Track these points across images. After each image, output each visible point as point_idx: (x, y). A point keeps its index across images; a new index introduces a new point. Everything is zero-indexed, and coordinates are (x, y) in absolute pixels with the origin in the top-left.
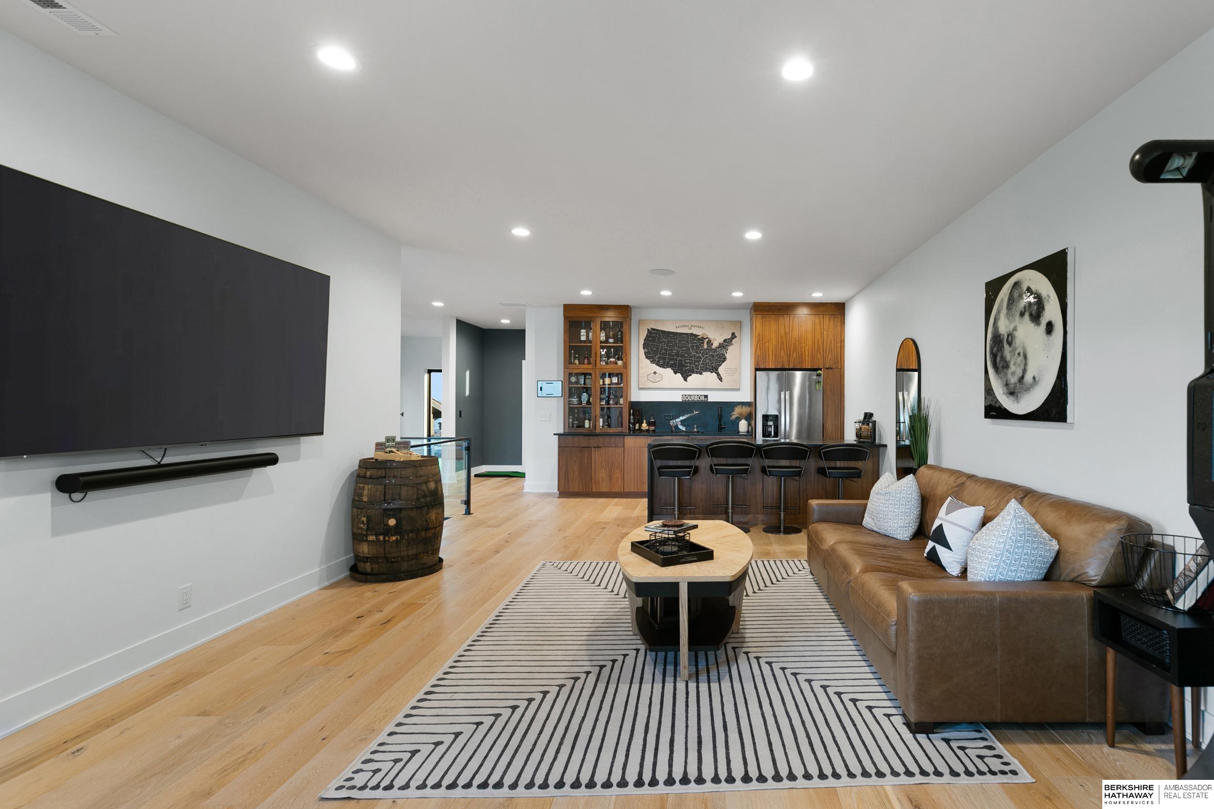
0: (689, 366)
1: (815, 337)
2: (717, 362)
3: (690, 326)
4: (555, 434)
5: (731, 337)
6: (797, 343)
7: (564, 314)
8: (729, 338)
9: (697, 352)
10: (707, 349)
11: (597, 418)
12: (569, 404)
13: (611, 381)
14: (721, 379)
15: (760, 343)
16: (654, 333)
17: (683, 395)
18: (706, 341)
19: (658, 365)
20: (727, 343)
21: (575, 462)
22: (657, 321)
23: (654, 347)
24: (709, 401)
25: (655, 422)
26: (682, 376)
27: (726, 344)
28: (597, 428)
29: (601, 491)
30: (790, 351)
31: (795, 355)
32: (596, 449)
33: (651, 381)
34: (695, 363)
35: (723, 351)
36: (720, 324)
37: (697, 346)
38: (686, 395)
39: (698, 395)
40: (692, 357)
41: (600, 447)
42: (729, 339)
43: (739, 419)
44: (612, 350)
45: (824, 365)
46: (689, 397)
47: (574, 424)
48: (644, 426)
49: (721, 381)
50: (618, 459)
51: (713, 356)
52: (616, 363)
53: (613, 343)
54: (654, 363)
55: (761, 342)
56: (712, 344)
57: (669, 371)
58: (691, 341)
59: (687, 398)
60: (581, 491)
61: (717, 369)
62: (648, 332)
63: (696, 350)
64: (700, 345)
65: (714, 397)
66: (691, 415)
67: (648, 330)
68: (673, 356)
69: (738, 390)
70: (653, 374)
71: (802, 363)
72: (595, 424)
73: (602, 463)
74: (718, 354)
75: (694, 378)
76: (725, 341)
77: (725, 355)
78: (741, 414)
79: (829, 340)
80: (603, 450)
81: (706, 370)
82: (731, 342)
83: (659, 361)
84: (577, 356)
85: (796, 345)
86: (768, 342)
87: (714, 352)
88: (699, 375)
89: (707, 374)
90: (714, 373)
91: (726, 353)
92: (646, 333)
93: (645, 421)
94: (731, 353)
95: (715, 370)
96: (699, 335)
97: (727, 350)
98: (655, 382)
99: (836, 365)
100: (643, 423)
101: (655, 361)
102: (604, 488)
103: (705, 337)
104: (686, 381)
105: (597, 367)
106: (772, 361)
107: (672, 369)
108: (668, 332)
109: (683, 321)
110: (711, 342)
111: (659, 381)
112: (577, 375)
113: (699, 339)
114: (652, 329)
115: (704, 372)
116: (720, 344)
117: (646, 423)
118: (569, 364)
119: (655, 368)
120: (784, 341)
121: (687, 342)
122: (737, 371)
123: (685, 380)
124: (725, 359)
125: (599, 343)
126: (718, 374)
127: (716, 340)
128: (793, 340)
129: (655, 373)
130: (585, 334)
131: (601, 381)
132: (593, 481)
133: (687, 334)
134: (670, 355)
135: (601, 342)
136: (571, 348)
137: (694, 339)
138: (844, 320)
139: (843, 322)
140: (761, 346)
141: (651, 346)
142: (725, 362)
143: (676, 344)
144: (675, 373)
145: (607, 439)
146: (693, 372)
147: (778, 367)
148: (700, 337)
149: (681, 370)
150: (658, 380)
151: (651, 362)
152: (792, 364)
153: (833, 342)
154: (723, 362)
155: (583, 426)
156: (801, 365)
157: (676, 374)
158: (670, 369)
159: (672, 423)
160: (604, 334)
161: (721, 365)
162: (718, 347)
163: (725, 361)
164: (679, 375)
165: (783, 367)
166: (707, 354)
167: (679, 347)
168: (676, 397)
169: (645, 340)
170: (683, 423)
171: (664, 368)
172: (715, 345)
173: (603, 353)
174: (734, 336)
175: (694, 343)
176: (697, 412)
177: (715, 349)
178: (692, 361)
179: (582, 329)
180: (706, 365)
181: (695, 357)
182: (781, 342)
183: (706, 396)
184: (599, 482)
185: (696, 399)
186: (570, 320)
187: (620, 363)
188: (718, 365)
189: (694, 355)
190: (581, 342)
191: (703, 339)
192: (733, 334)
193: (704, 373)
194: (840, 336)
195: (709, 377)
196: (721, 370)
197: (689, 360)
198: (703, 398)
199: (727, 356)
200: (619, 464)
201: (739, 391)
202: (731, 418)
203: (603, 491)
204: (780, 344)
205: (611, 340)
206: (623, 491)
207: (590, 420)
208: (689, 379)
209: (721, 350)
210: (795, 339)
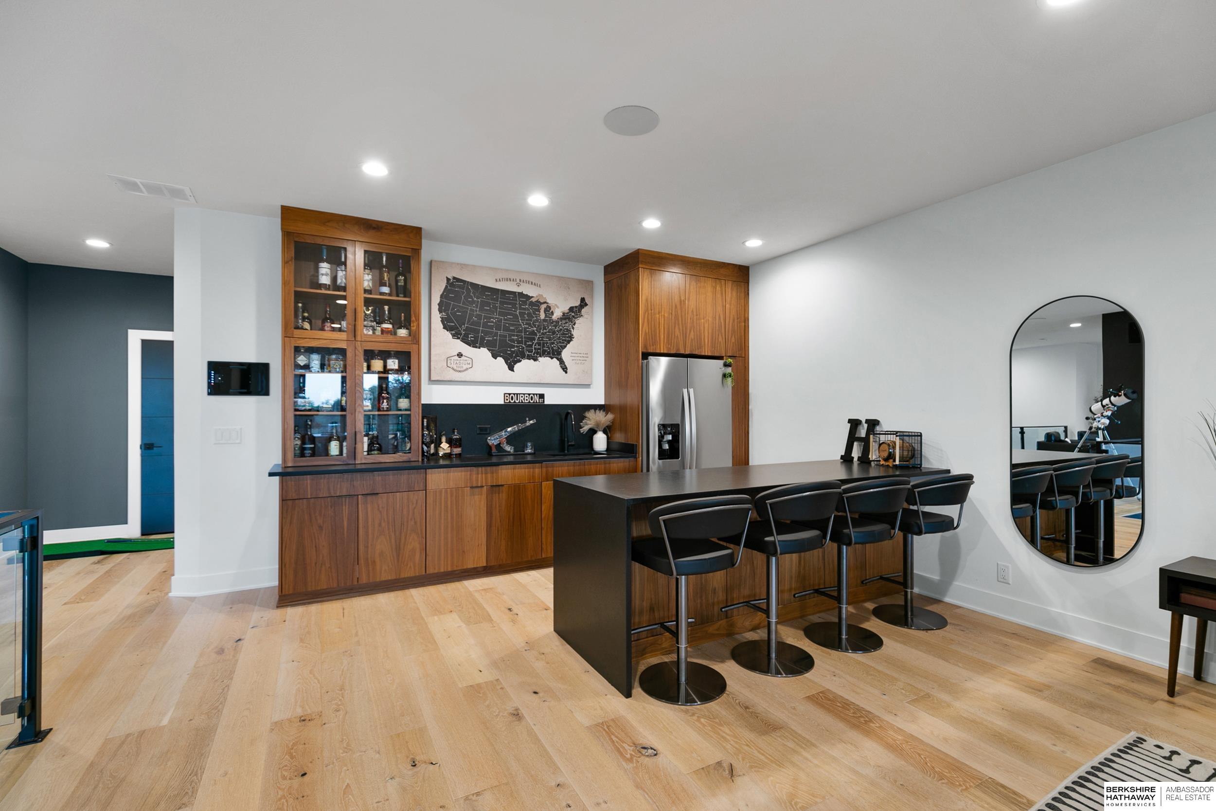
0: (517, 346)
1: (716, 312)
2: (560, 342)
3: (518, 281)
4: (271, 474)
5: (580, 305)
6: (695, 317)
7: (282, 225)
8: (577, 305)
9: (529, 324)
10: (544, 320)
11: (358, 436)
12: (296, 410)
13: (385, 366)
14: (565, 369)
15: (648, 314)
16: (459, 287)
17: (505, 394)
18: (543, 307)
19: (465, 341)
20: (575, 313)
21: (321, 528)
22: (463, 266)
23: (458, 311)
24: (546, 403)
25: (460, 439)
26: (506, 362)
27: (573, 314)
28: (359, 456)
29: (378, 580)
30: (686, 329)
31: (692, 336)
32: (369, 498)
33: (453, 369)
34: (526, 342)
35: (569, 325)
36: (564, 283)
37: (529, 315)
38: (510, 394)
39: (529, 394)
40: (521, 331)
41: (377, 494)
42: (576, 307)
43: (593, 432)
44: (386, 308)
45: (726, 352)
46: (515, 398)
47: (305, 449)
48: (445, 447)
49: (566, 372)
50: (414, 513)
51: (554, 333)
52: (395, 334)
53: (390, 295)
54: (458, 338)
55: (650, 312)
56: (552, 313)
57: (484, 353)
58: (520, 305)
59: (512, 399)
60: (335, 585)
61: (559, 353)
62: (447, 283)
63: (527, 320)
64: (534, 313)
65: (554, 397)
66: (521, 426)
67: (448, 279)
68: (491, 327)
69: (588, 386)
70: (457, 358)
71: (700, 348)
72: (355, 448)
73: (380, 525)
74: (561, 330)
75: (525, 366)
76: (571, 309)
77: (570, 331)
78: (598, 425)
79: (732, 317)
80: (382, 500)
81: (544, 354)
82: (580, 311)
83: (466, 336)
84: (306, 315)
85: (693, 320)
86: (659, 313)
87: (555, 326)
88: (532, 361)
89: (544, 361)
90: (555, 359)
91: (573, 328)
92: (444, 284)
93: (444, 439)
94: (579, 329)
95: (556, 354)
96: (532, 297)
97: (574, 324)
98: (462, 371)
99: (740, 352)
100: (441, 443)
101: (461, 334)
102: (385, 574)
103: (542, 301)
104: (513, 370)
105: (358, 338)
106: (664, 342)
107: (489, 350)
108: (482, 286)
109: (507, 270)
110: (550, 309)
111: (467, 369)
112: (310, 350)
113: (532, 304)
114: (454, 278)
115: (540, 356)
116: (564, 313)
117: (446, 442)
118: (295, 328)
119: (459, 346)
120: (679, 312)
121: (514, 305)
122: (586, 357)
123: (511, 368)
124: (571, 338)
125: (363, 291)
126: (562, 362)
127: (558, 307)
128: (690, 311)
129: (460, 355)
130: (329, 271)
131: (365, 365)
132: (362, 561)
133: (514, 293)
134: (485, 325)
135: (366, 291)
136: (298, 296)
137: (525, 303)
138: (748, 290)
139: (746, 293)
140: (650, 317)
141: (453, 309)
142: (571, 343)
143: (496, 308)
144: (495, 356)
145: (391, 477)
146: (523, 357)
147: (672, 352)
148: (533, 300)
149: (505, 352)
150: (465, 367)
151: (453, 336)
152: (689, 349)
153: (736, 321)
154: (569, 342)
155: (326, 452)
156: (700, 350)
157: (496, 359)
158: (486, 349)
159: (492, 440)
160: (370, 277)
161: (565, 347)
162: (561, 319)
163: (571, 340)
164: (500, 360)
165: (678, 352)
166: (545, 328)
167: (501, 314)
168: (494, 397)
169: (441, 296)
170: (510, 440)
171: (476, 347)
172: (557, 314)
173: (368, 312)
174: (583, 303)
175: (524, 309)
176: (531, 422)
177: (557, 322)
178: (522, 338)
179: (323, 261)
180: (544, 346)
181: (526, 332)
182: (675, 315)
183: (542, 396)
184: (374, 562)
185: (527, 400)
186: (296, 239)
187: (402, 332)
188: (561, 346)
189: (525, 328)
190: (320, 286)
191: (538, 304)
192: (583, 300)
193: (540, 359)
194: (743, 313)
195: (547, 366)
196: (566, 354)
197: (517, 336)
198: (537, 399)
199: (575, 333)
200: (416, 523)
201: (589, 388)
202: (582, 430)
203: (383, 579)
204: (673, 318)
205: (386, 290)
206: (424, 573)
207: (341, 440)
208: (517, 367)
209: (566, 323)
210: (692, 311)
